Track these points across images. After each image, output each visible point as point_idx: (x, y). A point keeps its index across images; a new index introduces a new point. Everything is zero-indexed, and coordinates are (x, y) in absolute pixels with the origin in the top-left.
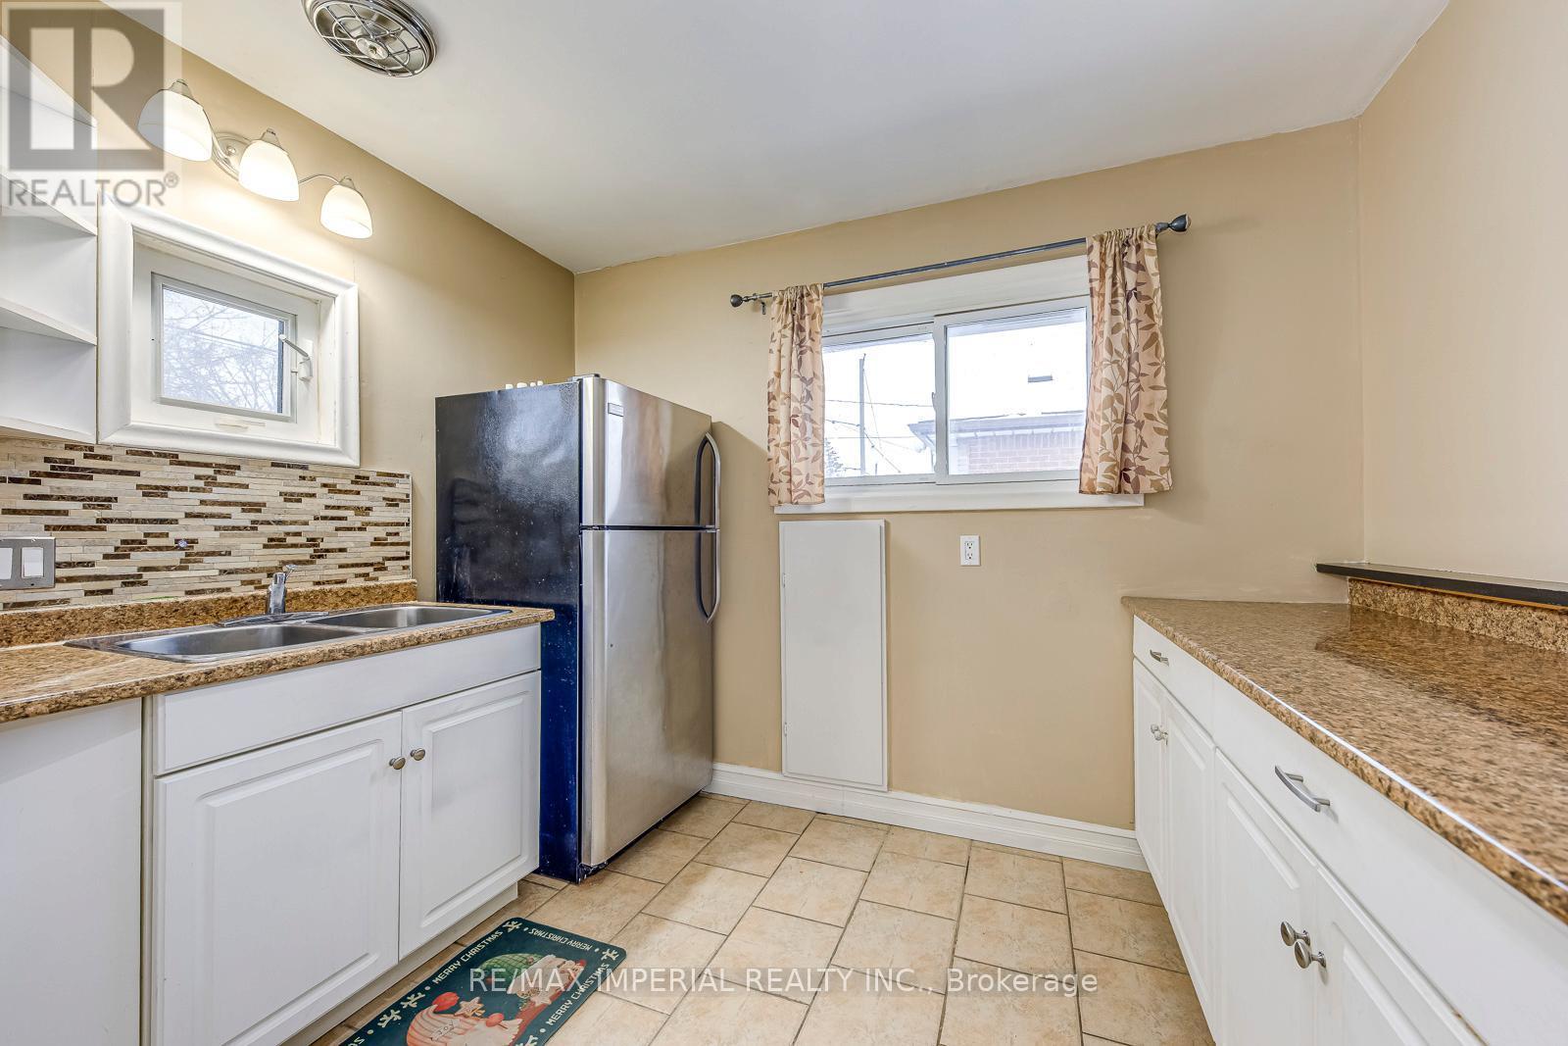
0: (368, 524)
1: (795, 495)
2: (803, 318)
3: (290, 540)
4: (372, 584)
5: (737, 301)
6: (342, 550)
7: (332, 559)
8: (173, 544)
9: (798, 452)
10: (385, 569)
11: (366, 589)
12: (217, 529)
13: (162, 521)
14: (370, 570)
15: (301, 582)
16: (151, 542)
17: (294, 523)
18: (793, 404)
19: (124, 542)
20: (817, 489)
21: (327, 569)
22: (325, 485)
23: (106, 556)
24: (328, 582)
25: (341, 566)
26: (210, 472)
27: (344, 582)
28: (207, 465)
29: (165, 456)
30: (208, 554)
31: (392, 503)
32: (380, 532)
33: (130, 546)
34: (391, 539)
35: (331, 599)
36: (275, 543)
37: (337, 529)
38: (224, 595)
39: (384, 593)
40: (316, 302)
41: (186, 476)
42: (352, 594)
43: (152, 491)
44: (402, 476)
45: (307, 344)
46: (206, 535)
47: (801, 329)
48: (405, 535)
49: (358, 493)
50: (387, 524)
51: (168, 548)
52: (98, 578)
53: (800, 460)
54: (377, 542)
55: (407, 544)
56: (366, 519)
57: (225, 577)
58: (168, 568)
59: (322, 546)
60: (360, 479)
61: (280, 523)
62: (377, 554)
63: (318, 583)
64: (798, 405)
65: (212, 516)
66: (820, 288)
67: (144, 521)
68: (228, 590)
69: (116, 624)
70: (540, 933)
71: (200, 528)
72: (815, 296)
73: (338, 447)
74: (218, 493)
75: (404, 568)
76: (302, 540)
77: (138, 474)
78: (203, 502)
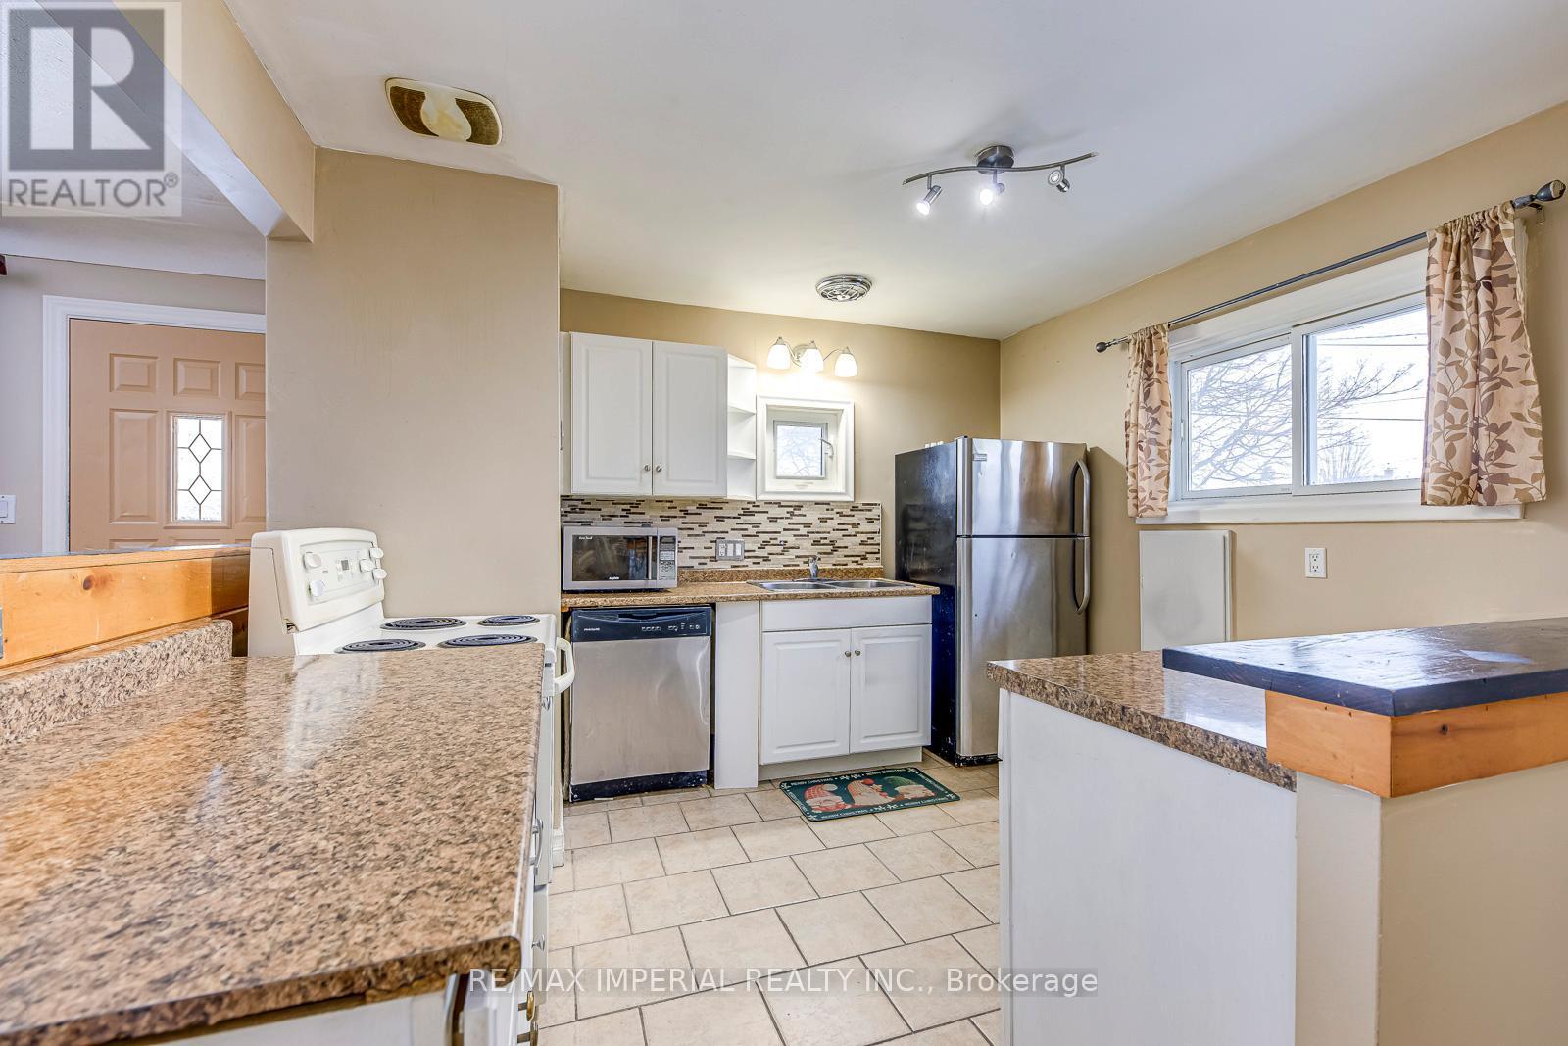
0: (859, 533)
1: (1140, 509)
2: (1151, 354)
3: (823, 542)
4: (859, 566)
5: (1101, 348)
6: (846, 547)
7: (842, 552)
8: (779, 543)
9: (1142, 471)
10: (867, 558)
11: (856, 569)
12: (795, 536)
13: (776, 533)
14: (859, 558)
15: (826, 564)
16: (772, 542)
17: (824, 533)
19: (764, 542)
20: (1162, 504)
21: (839, 557)
22: (838, 513)
23: (759, 548)
24: (839, 564)
25: (845, 556)
26: (791, 509)
27: (846, 565)
28: (791, 506)
29: (774, 503)
30: (791, 548)
31: (871, 520)
32: (864, 537)
33: (766, 543)
34: (870, 542)
35: (839, 573)
36: (816, 543)
37: (843, 536)
38: (797, 568)
39: (866, 572)
40: (836, 414)
41: (783, 512)
42: (848, 571)
43: (773, 519)
44: (876, 504)
45: (831, 439)
46: (791, 541)
47: (1149, 364)
48: (878, 539)
49: (853, 516)
50: (867, 533)
51: (778, 545)
52: (756, 557)
53: (1144, 479)
54: (863, 543)
55: (878, 544)
56: (857, 530)
57: (797, 560)
58: (778, 554)
59: (837, 545)
60: (854, 508)
61: (818, 533)
62: (863, 549)
63: (834, 565)
65: (792, 530)
66: (1166, 326)
67: (770, 533)
68: (798, 565)
69: (761, 577)
71: (788, 536)
72: (1162, 334)
73: (844, 491)
74: (795, 519)
75: (877, 558)
76: (827, 542)
77: (767, 512)
78: (789, 524)
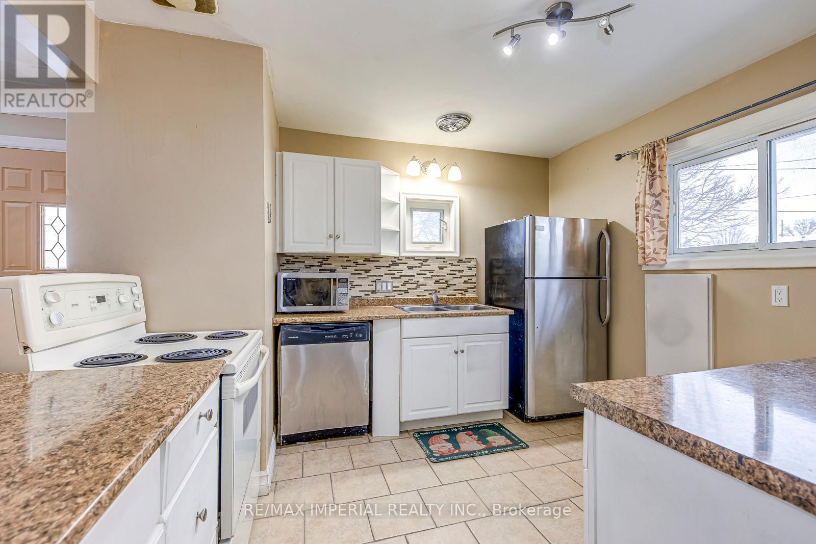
0: (462, 276)
1: (647, 260)
2: (654, 159)
3: (441, 281)
4: (463, 296)
5: (619, 157)
6: (455, 285)
7: (452, 288)
9: (648, 236)
10: (468, 292)
11: (461, 298)
12: (423, 278)
13: (412, 276)
14: (463, 292)
15: (443, 295)
16: (410, 282)
17: (441, 276)
18: (647, 210)
19: (405, 281)
20: (662, 256)
21: (450, 291)
22: (450, 264)
23: (402, 285)
24: (451, 295)
25: (454, 290)
26: (422, 262)
27: (455, 295)
29: (412, 258)
30: (422, 285)
31: (470, 268)
32: (466, 279)
33: (406, 282)
34: (470, 281)
35: (451, 301)
36: (437, 282)
37: (453, 278)
38: (425, 297)
39: (467, 300)
40: (449, 204)
41: (416, 263)
42: (456, 299)
43: (410, 268)
44: (473, 259)
45: (446, 219)
46: (422, 281)
47: (653, 165)
48: (474, 280)
49: (459, 265)
50: (468, 276)
51: (413, 283)
52: (400, 291)
53: (650, 241)
54: (465, 282)
55: (475, 283)
56: (462, 274)
57: (425, 292)
58: (413, 289)
59: (449, 283)
60: (460, 261)
61: (438, 276)
62: (465, 286)
63: (448, 295)
64: (649, 210)
65: (422, 274)
66: (665, 140)
67: (408, 276)
68: (426, 296)
69: (403, 303)
70: (504, 430)
71: (420, 278)
72: (663, 146)
73: (453, 251)
75: (474, 291)
76: (443, 281)
77: (407, 263)
78: (420, 270)
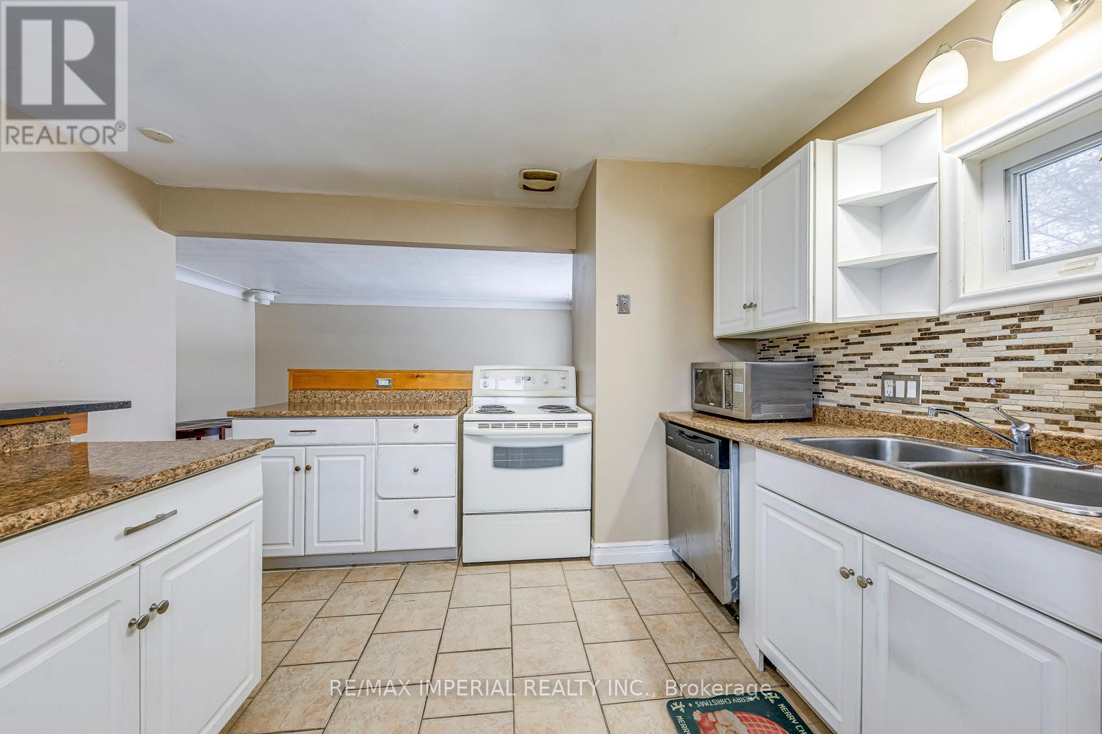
8: (986, 382)
12: (1020, 370)
13: (979, 364)
16: (972, 380)
19: (955, 379)
23: (946, 389)
26: (1015, 321)
28: (1012, 316)
29: (977, 315)
30: (1014, 392)
33: (959, 382)
36: (1078, 383)
41: (995, 327)
43: (974, 341)
46: (1011, 375)
51: (983, 385)
52: (941, 402)
57: (1028, 413)
58: (983, 400)
65: (1016, 359)
67: (967, 365)
68: (1032, 425)
71: (1007, 370)
74: (1022, 339)
77: (963, 331)
78: (1009, 348)
